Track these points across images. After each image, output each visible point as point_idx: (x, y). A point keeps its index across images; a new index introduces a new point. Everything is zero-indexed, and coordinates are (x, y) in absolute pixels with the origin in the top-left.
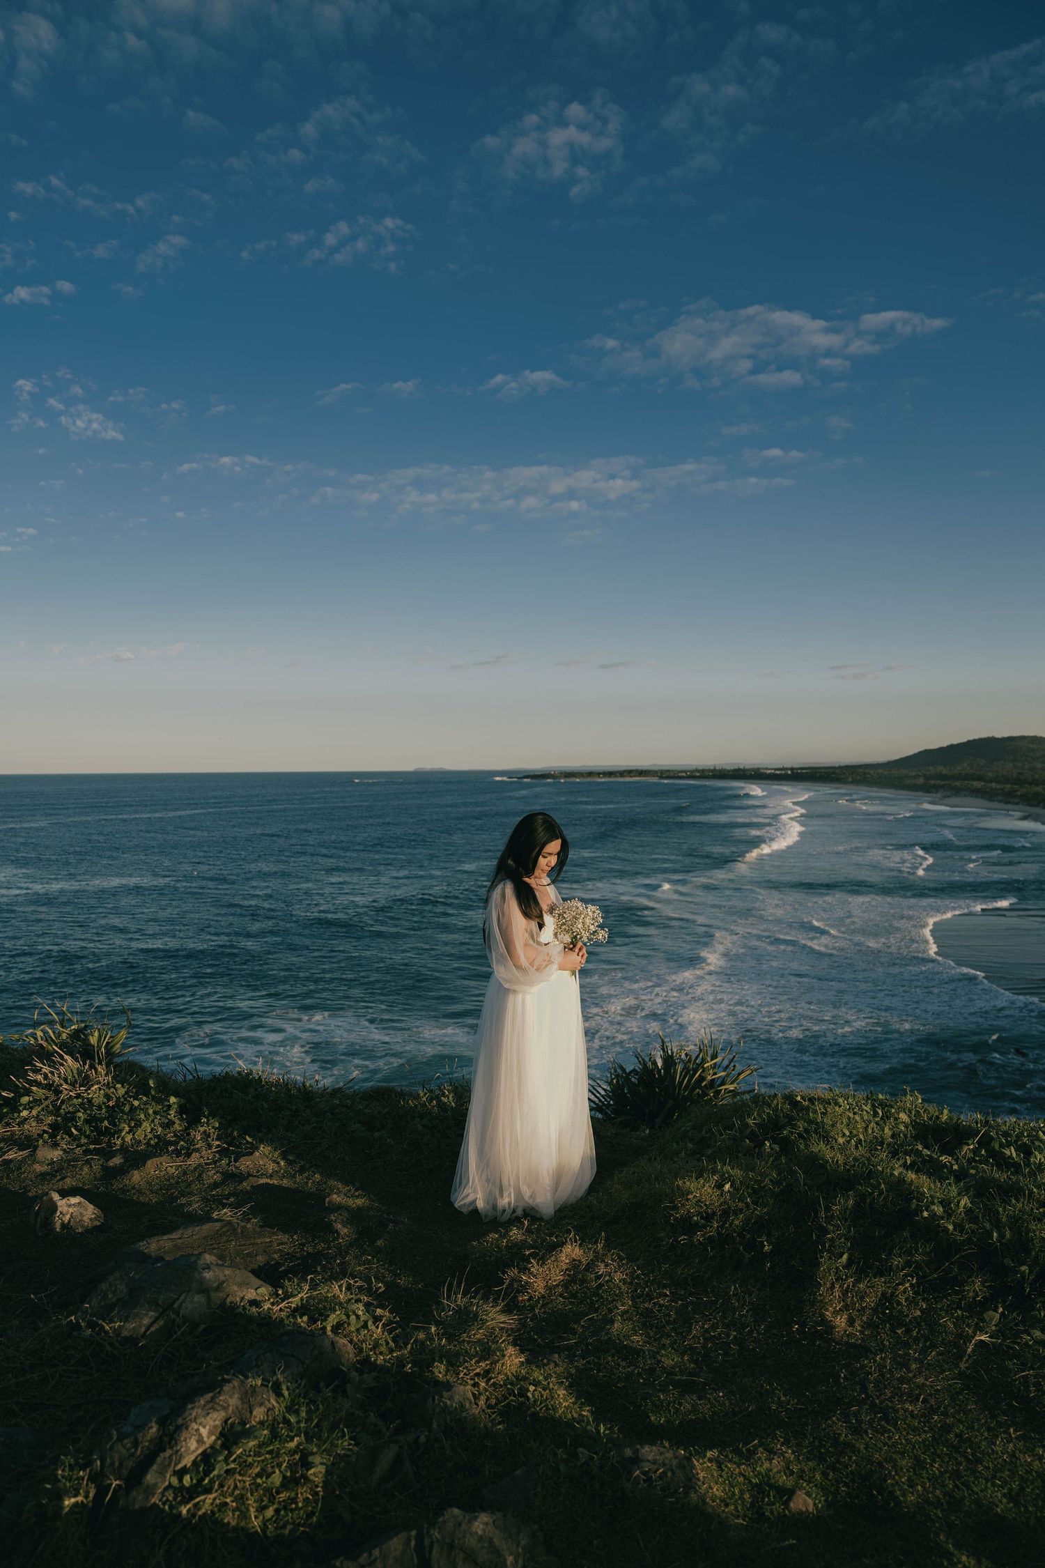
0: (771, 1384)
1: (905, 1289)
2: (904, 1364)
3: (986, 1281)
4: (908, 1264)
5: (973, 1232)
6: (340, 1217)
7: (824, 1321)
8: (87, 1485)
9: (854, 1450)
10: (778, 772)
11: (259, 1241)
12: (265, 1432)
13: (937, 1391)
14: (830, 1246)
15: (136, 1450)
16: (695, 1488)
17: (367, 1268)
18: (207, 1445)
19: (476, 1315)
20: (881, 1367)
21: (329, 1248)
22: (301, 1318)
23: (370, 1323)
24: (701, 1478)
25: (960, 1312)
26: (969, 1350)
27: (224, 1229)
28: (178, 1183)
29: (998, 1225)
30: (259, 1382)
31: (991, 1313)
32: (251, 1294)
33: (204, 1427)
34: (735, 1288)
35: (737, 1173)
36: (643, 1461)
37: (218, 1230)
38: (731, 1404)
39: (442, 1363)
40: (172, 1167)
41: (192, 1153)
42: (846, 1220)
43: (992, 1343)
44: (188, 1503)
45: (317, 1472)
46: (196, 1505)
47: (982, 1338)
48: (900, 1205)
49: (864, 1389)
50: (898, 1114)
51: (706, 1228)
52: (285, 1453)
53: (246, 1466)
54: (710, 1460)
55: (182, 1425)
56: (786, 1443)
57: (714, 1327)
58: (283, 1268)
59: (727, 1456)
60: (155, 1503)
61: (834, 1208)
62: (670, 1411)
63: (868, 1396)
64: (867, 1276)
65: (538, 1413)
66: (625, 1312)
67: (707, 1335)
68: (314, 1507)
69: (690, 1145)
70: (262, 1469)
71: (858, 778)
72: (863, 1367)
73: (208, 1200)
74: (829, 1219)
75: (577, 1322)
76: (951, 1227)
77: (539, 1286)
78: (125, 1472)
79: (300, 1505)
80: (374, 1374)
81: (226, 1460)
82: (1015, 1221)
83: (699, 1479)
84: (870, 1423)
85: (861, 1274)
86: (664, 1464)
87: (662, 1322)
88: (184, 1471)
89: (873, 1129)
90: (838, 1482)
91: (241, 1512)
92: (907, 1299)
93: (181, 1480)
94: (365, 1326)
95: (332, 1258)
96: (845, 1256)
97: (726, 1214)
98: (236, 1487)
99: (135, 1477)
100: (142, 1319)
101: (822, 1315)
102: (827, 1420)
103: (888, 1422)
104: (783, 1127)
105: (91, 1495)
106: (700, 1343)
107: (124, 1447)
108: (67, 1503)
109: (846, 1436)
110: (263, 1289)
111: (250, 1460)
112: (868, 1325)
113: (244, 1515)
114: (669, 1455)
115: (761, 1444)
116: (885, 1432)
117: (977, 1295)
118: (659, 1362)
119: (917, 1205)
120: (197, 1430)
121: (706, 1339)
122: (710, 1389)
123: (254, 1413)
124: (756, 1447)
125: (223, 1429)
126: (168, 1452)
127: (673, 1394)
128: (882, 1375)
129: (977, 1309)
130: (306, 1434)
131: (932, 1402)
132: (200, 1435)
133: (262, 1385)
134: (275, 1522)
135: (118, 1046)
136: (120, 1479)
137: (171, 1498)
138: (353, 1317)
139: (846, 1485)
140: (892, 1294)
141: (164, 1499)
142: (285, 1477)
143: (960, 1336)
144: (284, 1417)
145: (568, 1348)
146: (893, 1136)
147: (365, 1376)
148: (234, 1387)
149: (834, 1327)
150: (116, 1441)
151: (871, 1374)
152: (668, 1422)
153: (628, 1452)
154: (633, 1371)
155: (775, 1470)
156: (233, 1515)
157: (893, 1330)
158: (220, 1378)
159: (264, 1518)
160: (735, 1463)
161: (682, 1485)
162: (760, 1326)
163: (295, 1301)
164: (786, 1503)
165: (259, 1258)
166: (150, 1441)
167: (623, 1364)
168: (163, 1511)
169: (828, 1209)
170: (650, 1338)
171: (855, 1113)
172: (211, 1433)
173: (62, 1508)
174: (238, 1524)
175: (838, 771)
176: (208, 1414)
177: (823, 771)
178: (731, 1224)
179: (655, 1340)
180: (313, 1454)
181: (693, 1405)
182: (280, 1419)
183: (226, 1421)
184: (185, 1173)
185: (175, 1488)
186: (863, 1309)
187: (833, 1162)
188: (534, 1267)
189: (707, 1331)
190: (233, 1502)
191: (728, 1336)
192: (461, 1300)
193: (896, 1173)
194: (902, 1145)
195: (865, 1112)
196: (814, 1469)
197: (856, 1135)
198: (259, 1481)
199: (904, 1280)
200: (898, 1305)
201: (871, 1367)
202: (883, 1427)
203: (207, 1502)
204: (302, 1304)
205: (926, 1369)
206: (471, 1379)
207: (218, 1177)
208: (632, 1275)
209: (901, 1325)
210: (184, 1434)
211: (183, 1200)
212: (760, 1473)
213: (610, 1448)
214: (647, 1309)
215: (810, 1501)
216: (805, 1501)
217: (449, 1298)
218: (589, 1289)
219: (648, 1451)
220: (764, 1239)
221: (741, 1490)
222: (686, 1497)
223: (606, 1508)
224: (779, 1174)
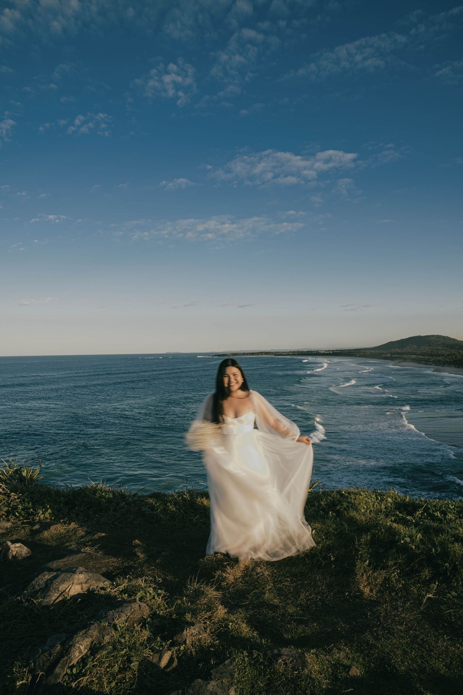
0: (337, 619)
1: (395, 576)
2: (396, 609)
3: (430, 570)
4: (395, 564)
5: (424, 549)
6: (140, 550)
7: (359, 590)
8: (27, 675)
9: (376, 647)
10: (327, 352)
11: (103, 561)
12: (110, 647)
13: (411, 620)
14: (360, 557)
15: (51, 657)
16: (307, 667)
17: (152, 572)
18: (84, 654)
19: (203, 592)
20: (386, 610)
21: (135, 564)
22: (124, 595)
23: (156, 597)
25: (419, 585)
26: (424, 601)
27: (87, 556)
28: (65, 536)
29: (434, 545)
30: (107, 624)
31: (433, 585)
32: (101, 585)
33: (82, 645)
34: (319, 577)
35: (317, 525)
36: (282, 655)
37: (84, 557)
38: (320, 628)
39: (189, 614)
40: (62, 529)
41: (71, 523)
42: (367, 545)
43: (434, 598)
44: (75, 681)
45: (135, 665)
46: (79, 682)
47: (430, 596)
48: (390, 538)
49: (379, 620)
50: (387, 498)
52: (119, 656)
53: (101, 663)
54: (313, 654)
55: (72, 645)
56: (346, 645)
57: (310, 595)
58: (114, 573)
59: (320, 652)
60: (59, 682)
61: (362, 540)
62: (293, 633)
63: (381, 623)
64: (377, 570)
65: (234, 635)
66: (270, 589)
67: (307, 598)
68: (133, 681)
70: (109, 664)
71: (362, 354)
72: (378, 610)
73: (79, 544)
74: (360, 545)
75: (249, 594)
76: (414, 547)
77: (231, 578)
78: (45, 668)
79: (127, 680)
80: (159, 619)
81: (93, 661)
82: (442, 544)
83: (308, 663)
84: (383, 635)
85: (375, 569)
86: (292, 656)
87: (287, 593)
88: (73, 666)
89: (376, 505)
90: (370, 662)
91: (100, 684)
92: (395, 580)
93: (71, 671)
94: (154, 598)
95: (136, 568)
96: (367, 561)
98: (97, 673)
99: (50, 670)
100: (51, 597)
101: (358, 588)
102: (363, 635)
103: (390, 634)
104: (337, 505)
105: (29, 680)
106: (304, 602)
107: (45, 656)
108: (18, 684)
109: (372, 641)
110: (107, 582)
111: (104, 660)
112: (379, 591)
113: (102, 686)
114: (294, 652)
115: (335, 646)
116: (389, 639)
117: (426, 577)
118: (287, 611)
119: (399, 538)
120: (79, 647)
121: (307, 600)
122: (310, 622)
123: (105, 639)
124: (332, 648)
125: (91, 646)
126: (66, 658)
127: (294, 625)
128: (387, 614)
129: (427, 583)
130: (129, 647)
131: (409, 625)
132: (80, 649)
133: (108, 625)
134: (116, 689)
135: (35, 476)
136: (43, 671)
137: (67, 680)
138: (148, 594)
139: (374, 663)
140: (389, 577)
141: (64, 680)
142: (120, 668)
143: (420, 595)
144: (119, 640)
145: (245, 606)
146: (385, 508)
147: (155, 621)
148: (95, 627)
149: (364, 593)
150: (41, 654)
151: (381, 613)
152: (292, 637)
153: (276, 651)
154: (275, 615)
155: (342, 658)
156: (97, 686)
157: (390, 593)
158: (89, 623)
159: (110, 687)
160: (324, 655)
161: (301, 665)
162: (331, 593)
163: (122, 587)
164: (348, 672)
165: (103, 569)
166: (57, 653)
167: (271, 612)
168: (64, 685)
169: (359, 541)
170: (282, 600)
171: (368, 499)
172: (85, 648)
173: (16, 686)
174: (98, 690)
175: (353, 351)
176: (84, 639)
177: (346, 351)
179: (284, 601)
180: (132, 656)
181: (303, 630)
182: (117, 641)
183: (92, 643)
184: (68, 532)
185: (69, 675)
186: (376, 584)
187: (360, 520)
188: (229, 570)
189: (307, 596)
190: (96, 680)
191: (317, 598)
192: (196, 586)
193: (388, 524)
194: (390, 512)
195: (373, 498)
196: (359, 656)
197: (369, 508)
198: (108, 670)
199: (394, 571)
200: (392, 582)
201: (381, 610)
202: (388, 637)
203: (84, 680)
204: (125, 588)
205: (406, 611)
206: (203, 621)
207: (83, 533)
208: (273, 573)
209: (394, 591)
210: (73, 649)
211: (68, 544)
212: (335, 659)
213: (267, 650)
214: (280, 587)
215: (358, 671)
216: (356, 671)
217: (190, 584)
218: (253, 579)
219: (285, 651)
220: (331, 554)
221: (327, 667)
222: (303, 671)
223: (267, 677)
224: (336, 526)
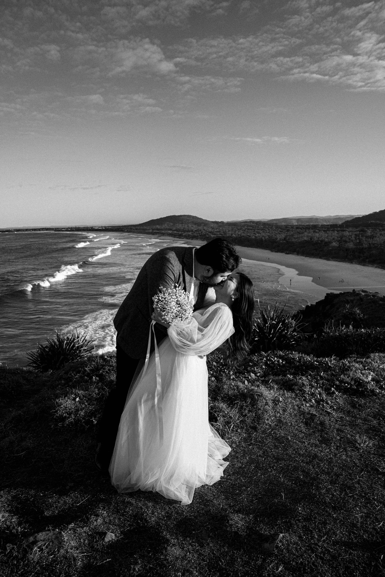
10: (100, 228)
16: (63, 547)
24: (66, 541)
35: (81, 392)
51: (69, 419)
59: (78, 525)
62: (53, 507)
69: (63, 382)
71: (129, 230)
83: (65, 542)
86: (49, 539)
90: (125, 521)
97: (77, 410)
152: (52, 513)
160: (81, 527)
161: (56, 547)
164: (103, 539)
175: (122, 227)
177: (116, 227)
178: (80, 415)
181: (64, 501)
196: (115, 518)
215: (113, 535)
216: (111, 535)
219: (41, 536)
220: (93, 419)
221: (84, 540)
222: (58, 553)
223: (19, 572)
224: (98, 391)
